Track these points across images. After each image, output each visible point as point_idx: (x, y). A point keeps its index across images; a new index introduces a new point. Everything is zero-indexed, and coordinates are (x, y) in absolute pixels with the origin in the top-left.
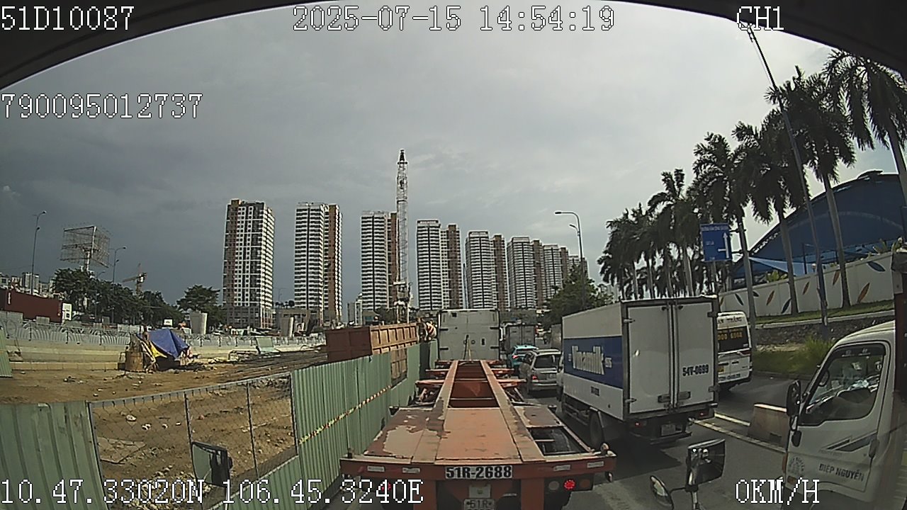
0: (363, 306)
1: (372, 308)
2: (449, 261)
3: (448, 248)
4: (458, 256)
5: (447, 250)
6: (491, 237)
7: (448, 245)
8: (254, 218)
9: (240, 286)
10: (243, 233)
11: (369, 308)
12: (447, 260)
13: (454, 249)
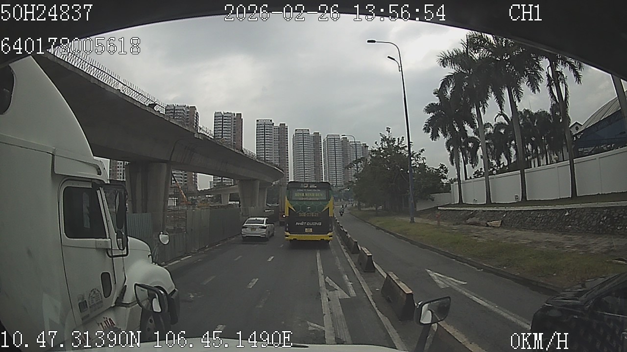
3: (279, 141)
4: (287, 147)
6: (311, 133)
7: (279, 138)
12: (278, 149)
13: (283, 141)
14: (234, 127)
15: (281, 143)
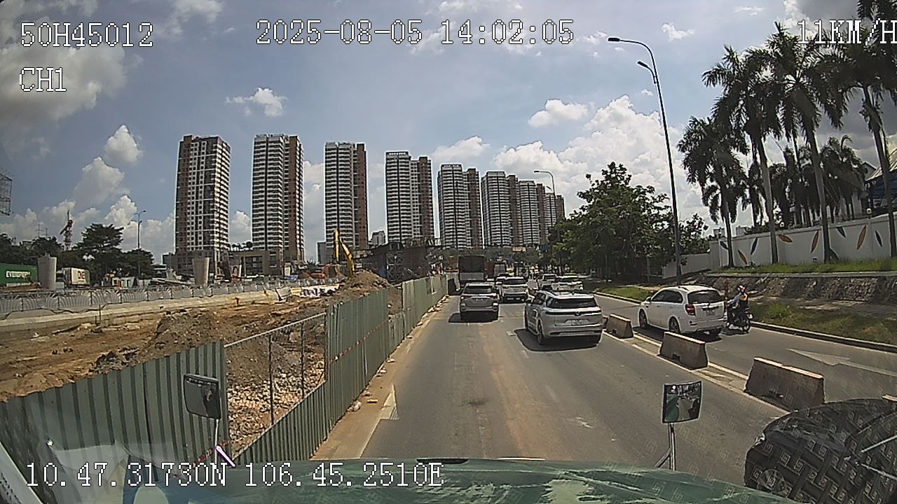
3: (419, 181)
4: (430, 190)
5: (417, 183)
6: (465, 170)
7: (419, 178)
8: (207, 153)
9: (192, 228)
10: (196, 171)
12: (418, 193)
14: (354, 164)
15: (422, 184)
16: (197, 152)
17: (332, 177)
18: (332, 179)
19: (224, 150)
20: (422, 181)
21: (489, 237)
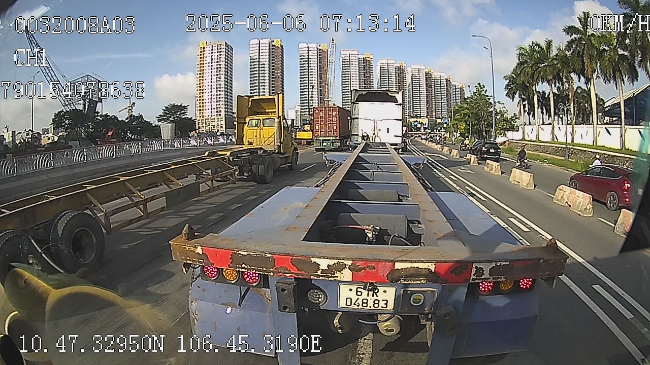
0: (301, 112)
1: (308, 113)
2: (365, 80)
3: (364, 70)
4: (372, 76)
5: (363, 71)
7: (364, 68)
8: (218, 52)
9: (208, 102)
10: (210, 64)
11: (305, 113)
12: (363, 78)
13: (368, 70)
14: (320, 57)
15: (367, 72)
16: (211, 52)
17: (305, 67)
18: (305, 68)
19: (229, 50)
20: (367, 70)
21: (412, 110)
